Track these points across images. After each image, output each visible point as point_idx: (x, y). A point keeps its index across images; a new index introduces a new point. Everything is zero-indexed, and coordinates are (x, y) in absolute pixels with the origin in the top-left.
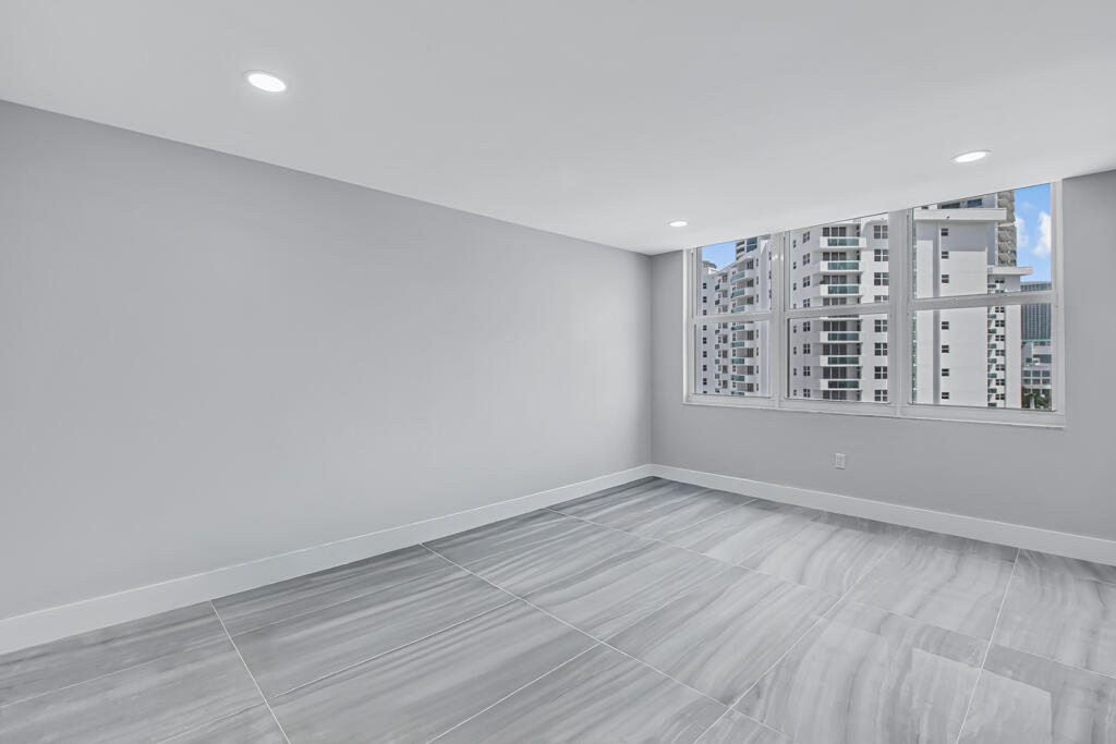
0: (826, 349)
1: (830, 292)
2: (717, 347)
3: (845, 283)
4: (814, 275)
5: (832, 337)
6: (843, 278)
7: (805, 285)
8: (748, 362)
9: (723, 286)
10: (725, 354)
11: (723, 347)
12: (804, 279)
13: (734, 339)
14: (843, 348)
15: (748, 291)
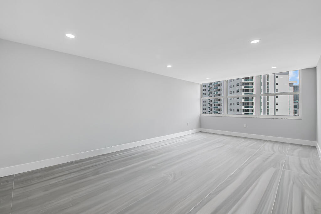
0: (244, 104)
1: (245, 88)
2: (209, 103)
3: (249, 85)
4: (240, 83)
5: (245, 100)
6: (248, 84)
7: (237, 86)
8: (219, 107)
9: (211, 86)
10: (211, 105)
11: (211, 103)
12: (237, 84)
13: (214, 101)
14: (248, 104)
15: (219, 88)
